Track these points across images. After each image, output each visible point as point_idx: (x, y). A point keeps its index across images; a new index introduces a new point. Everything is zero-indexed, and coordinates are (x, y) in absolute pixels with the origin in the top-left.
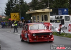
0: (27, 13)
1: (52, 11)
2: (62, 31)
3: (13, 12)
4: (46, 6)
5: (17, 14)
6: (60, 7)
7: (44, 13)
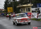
0: (17, 7)
1: (32, 5)
2: (39, 18)
3: (8, 7)
4: (29, 2)
5: (11, 8)
6: (38, 3)
7: (28, 6)
